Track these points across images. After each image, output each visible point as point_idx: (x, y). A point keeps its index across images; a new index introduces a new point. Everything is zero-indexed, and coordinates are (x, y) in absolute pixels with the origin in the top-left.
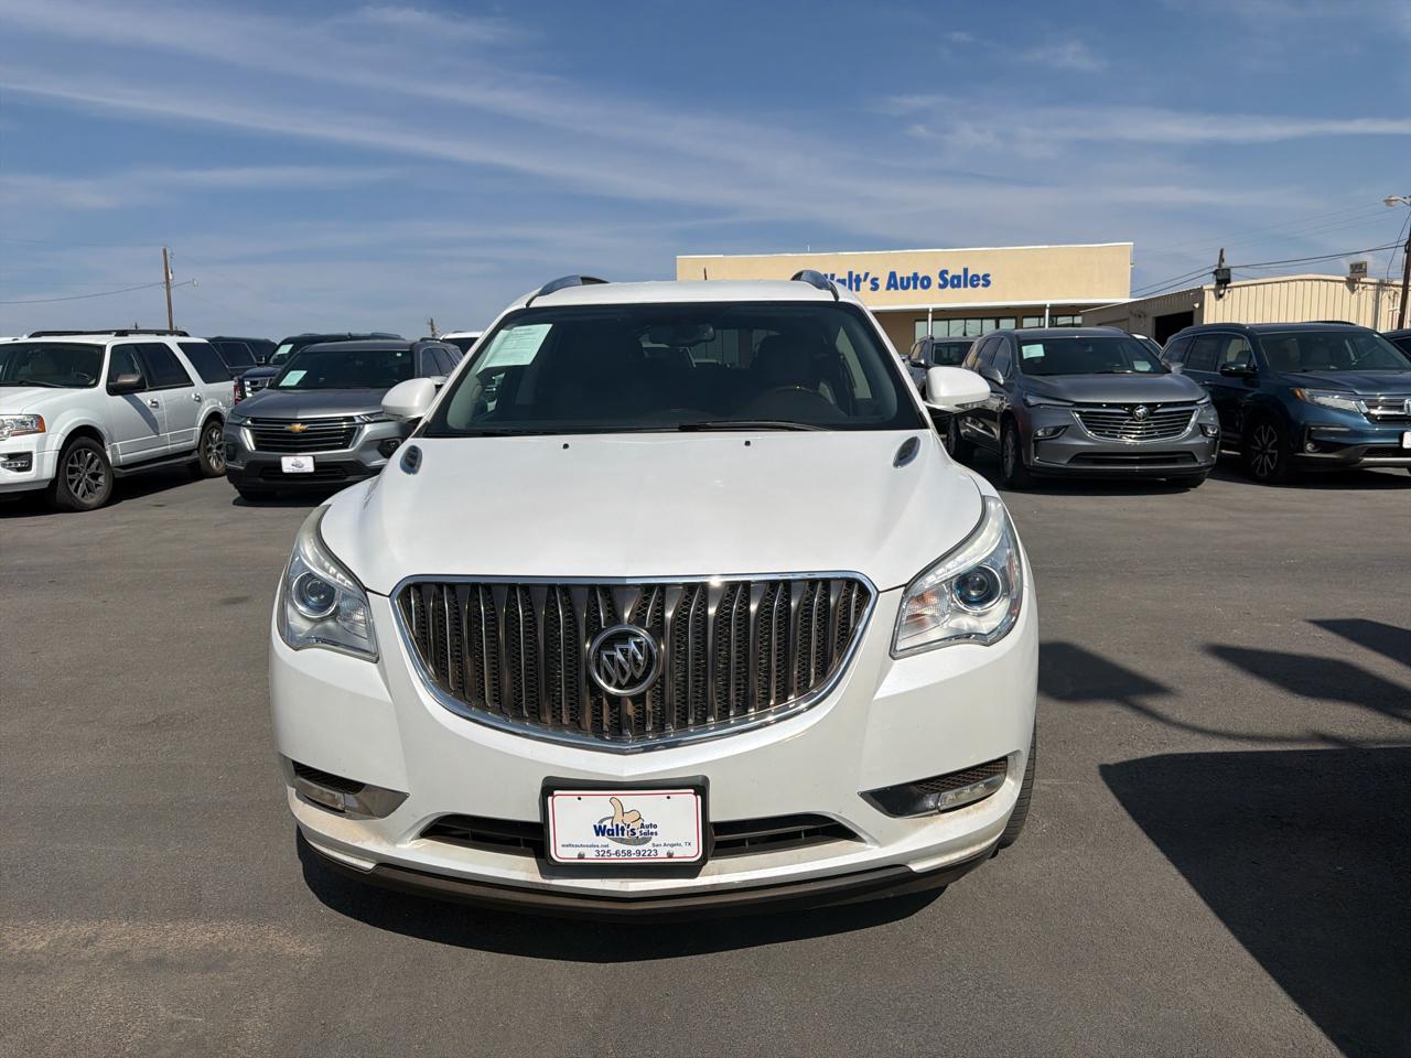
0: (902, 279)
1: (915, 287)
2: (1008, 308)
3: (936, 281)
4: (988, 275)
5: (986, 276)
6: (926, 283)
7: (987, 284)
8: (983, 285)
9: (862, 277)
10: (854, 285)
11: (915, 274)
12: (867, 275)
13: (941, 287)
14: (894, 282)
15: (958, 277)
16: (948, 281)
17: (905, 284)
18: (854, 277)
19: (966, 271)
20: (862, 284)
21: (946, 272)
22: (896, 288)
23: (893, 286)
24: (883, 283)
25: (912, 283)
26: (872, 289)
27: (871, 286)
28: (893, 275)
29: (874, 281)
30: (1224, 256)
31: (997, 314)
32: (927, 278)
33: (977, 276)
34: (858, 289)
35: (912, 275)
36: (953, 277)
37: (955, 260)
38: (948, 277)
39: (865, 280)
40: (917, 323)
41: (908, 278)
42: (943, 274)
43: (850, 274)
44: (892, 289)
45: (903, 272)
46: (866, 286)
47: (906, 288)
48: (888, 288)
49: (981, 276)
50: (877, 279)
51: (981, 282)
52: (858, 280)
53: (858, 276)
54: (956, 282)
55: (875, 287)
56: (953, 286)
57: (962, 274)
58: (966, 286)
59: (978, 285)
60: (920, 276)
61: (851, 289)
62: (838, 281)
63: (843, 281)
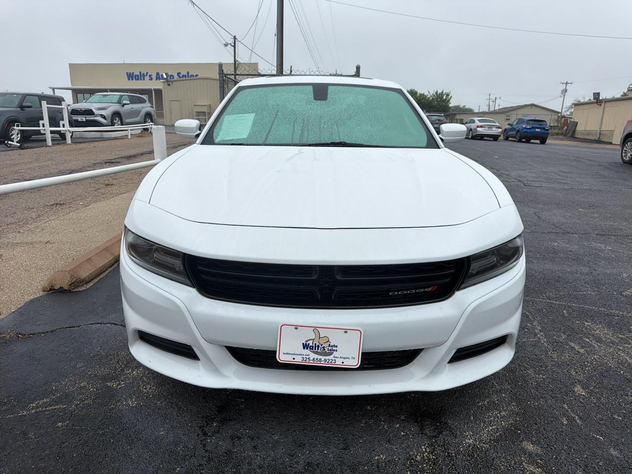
3: (176, 77)
4: (198, 75)
9: (145, 74)
10: (142, 77)
12: (147, 73)
14: (158, 77)
20: (145, 77)
22: (160, 79)
24: (154, 77)
26: (150, 79)
27: (149, 78)
28: (158, 74)
29: (150, 76)
32: (173, 76)
34: (144, 79)
37: (183, 69)
38: (181, 75)
39: (147, 75)
42: (179, 74)
43: (140, 72)
45: (162, 73)
46: (147, 78)
48: (156, 79)
50: (152, 75)
53: (143, 74)
54: (185, 77)
55: (151, 79)
57: (186, 74)
60: (169, 74)
61: (141, 80)
62: (136, 75)
63: (138, 76)
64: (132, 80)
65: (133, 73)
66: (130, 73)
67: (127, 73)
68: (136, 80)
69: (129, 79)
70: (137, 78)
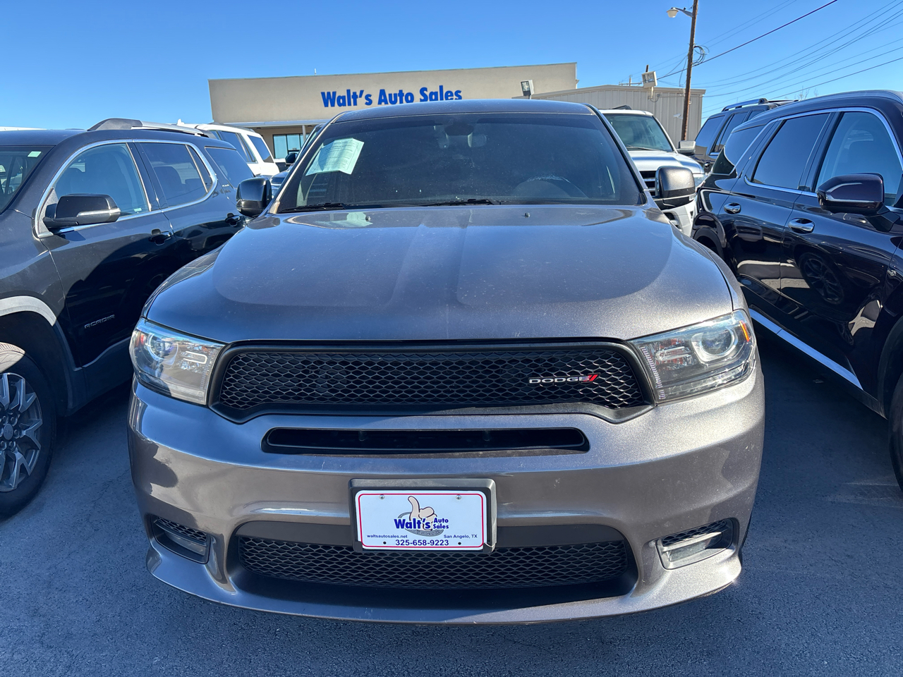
0: (390, 95)
1: (401, 102)
3: (418, 96)
4: (460, 92)
5: (457, 92)
7: (459, 98)
8: (456, 100)
9: (358, 94)
10: (352, 100)
11: (401, 91)
12: (362, 92)
13: (422, 101)
14: (383, 98)
15: (436, 94)
16: (427, 97)
17: (393, 100)
18: (352, 94)
19: (441, 88)
20: (358, 100)
21: (426, 89)
22: (386, 103)
23: (383, 101)
24: (375, 99)
25: (398, 98)
26: (366, 104)
27: (365, 101)
28: (382, 92)
29: (367, 97)
32: (411, 95)
33: (451, 92)
34: (355, 104)
35: (398, 92)
36: (431, 94)
37: (432, 79)
38: (427, 93)
39: (361, 96)
41: (395, 95)
42: (423, 91)
43: (348, 91)
44: (383, 103)
45: (391, 89)
46: (361, 100)
47: (394, 103)
48: (380, 103)
49: (454, 93)
50: (370, 96)
51: (455, 97)
52: (355, 96)
53: (355, 93)
54: (434, 97)
55: (369, 102)
56: (431, 101)
57: (438, 90)
58: (442, 101)
59: (452, 99)
60: (405, 93)
61: (349, 104)
62: (339, 97)
63: (343, 98)
64: (333, 105)
65: (334, 93)
66: (329, 93)
67: (323, 94)
68: (340, 105)
69: (326, 105)
70: (342, 101)
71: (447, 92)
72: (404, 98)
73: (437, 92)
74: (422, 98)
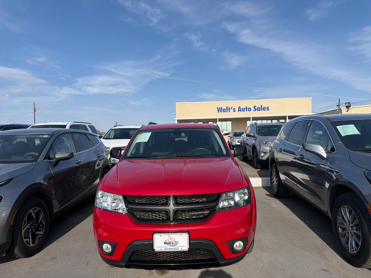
0: (242, 108)
1: (246, 111)
2: (275, 117)
3: (253, 109)
4: (268, 107)
5: (268, 108)
6: (250, 109)
7: (268, 110)
8: (267, 110)
9: (230, 108)
10: (228, 110)
11: (246, 107)
12: (232, 107)
13: (254, 111)
14: (240, 109)
15: (259, 108)
16: (256, 109)
18: (228, 108)
19: (261, 106)
20: (230, 110)
21: (256, 106)
22: (241, 111)
24: (237, 110)
25: (245, 109)
26: (233, 111)
28: (239, 107)
29: (234, 109)
30: (340, 101)
31: (272, 118)
32: (250, 108)
33: (265, 107)
34: (229, 111)
35: (245, 107)
36: (258, 108)
37: (258, 103)
38: (256, 108)
39: (231, 109)
40: (247, 121)
41: (244, 108)
42: (254, 107)
43: (227, 107)
44: (240, 111)
45: (243, 107)
46: (232, 110)
47: (244, 111)
48: (238, 111)
50: (235, 109)
51: (266, 109)
53: (229, 108)
54: (259, 109)
55: (235, 111)
56: (258, 110)
58: (262, 110)
59: (265, 110)
60: (248, 108)
61: (227, 112)
62: (224, 109)
63: (225, 109)
64: (221, 112)
65: (222, 108)
66: (220, 108)
67: (218, 108)
68: (223, 112)
69: (219, 112)
70: (224, 111)
71: (264, 107)
72: (247, 109)
73: (260, 108)
74: (254, 109)
